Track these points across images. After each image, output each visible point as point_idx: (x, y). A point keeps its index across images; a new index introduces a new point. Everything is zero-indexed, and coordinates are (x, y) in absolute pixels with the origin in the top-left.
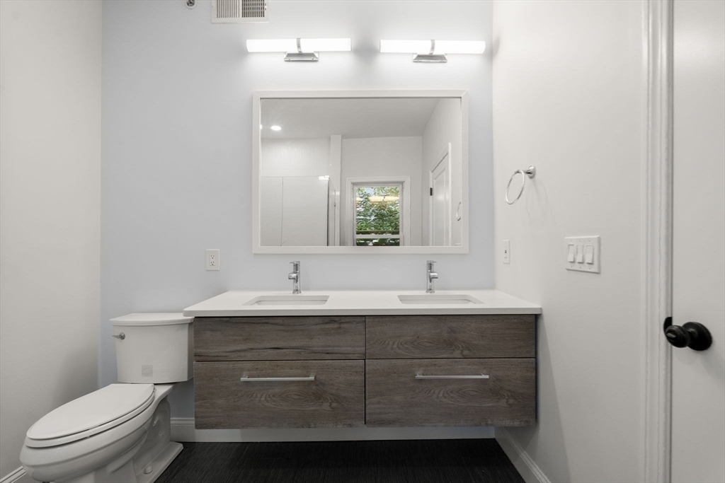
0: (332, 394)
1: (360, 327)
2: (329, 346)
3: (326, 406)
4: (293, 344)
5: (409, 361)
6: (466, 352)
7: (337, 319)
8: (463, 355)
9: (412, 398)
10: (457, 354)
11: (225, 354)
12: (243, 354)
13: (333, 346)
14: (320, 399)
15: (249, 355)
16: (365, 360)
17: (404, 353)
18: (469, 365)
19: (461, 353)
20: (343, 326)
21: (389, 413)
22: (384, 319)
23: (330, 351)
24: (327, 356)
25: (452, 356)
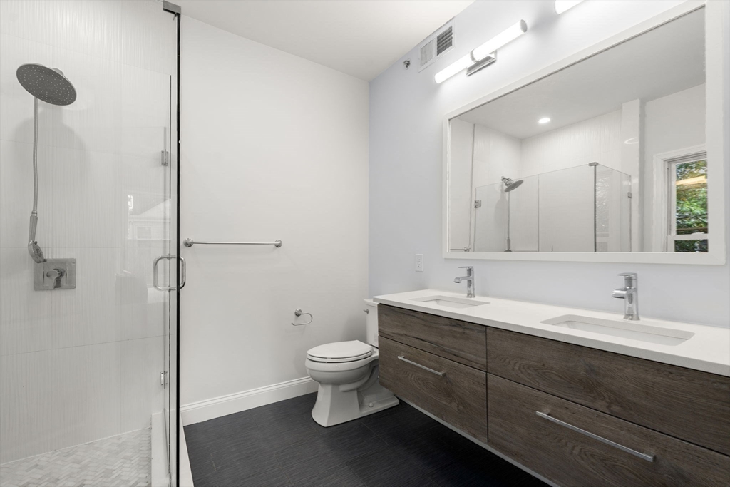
0: (459, 396)
1: (482, 337)
2: (455, 349)
3: (454, 405)
4: (430, 339)
5: (533, 392)
6: (616, 408)
7: (461, 323)
8: (612, 411)
9: (538, 438)
10: (600, 405)
11: (392, 335)
12: (401, 337)
13: (460, 350)
14: (449, 397)
15: (405, 340)
16: (487, 372)
17: (527, 379)
18: (621, 428)
19: (608, 407)
20: (467, 331)
21: (511, 442)
22: (504, 334)
23: (456, 354)
24: (455, 358)
25: (592, 406)
